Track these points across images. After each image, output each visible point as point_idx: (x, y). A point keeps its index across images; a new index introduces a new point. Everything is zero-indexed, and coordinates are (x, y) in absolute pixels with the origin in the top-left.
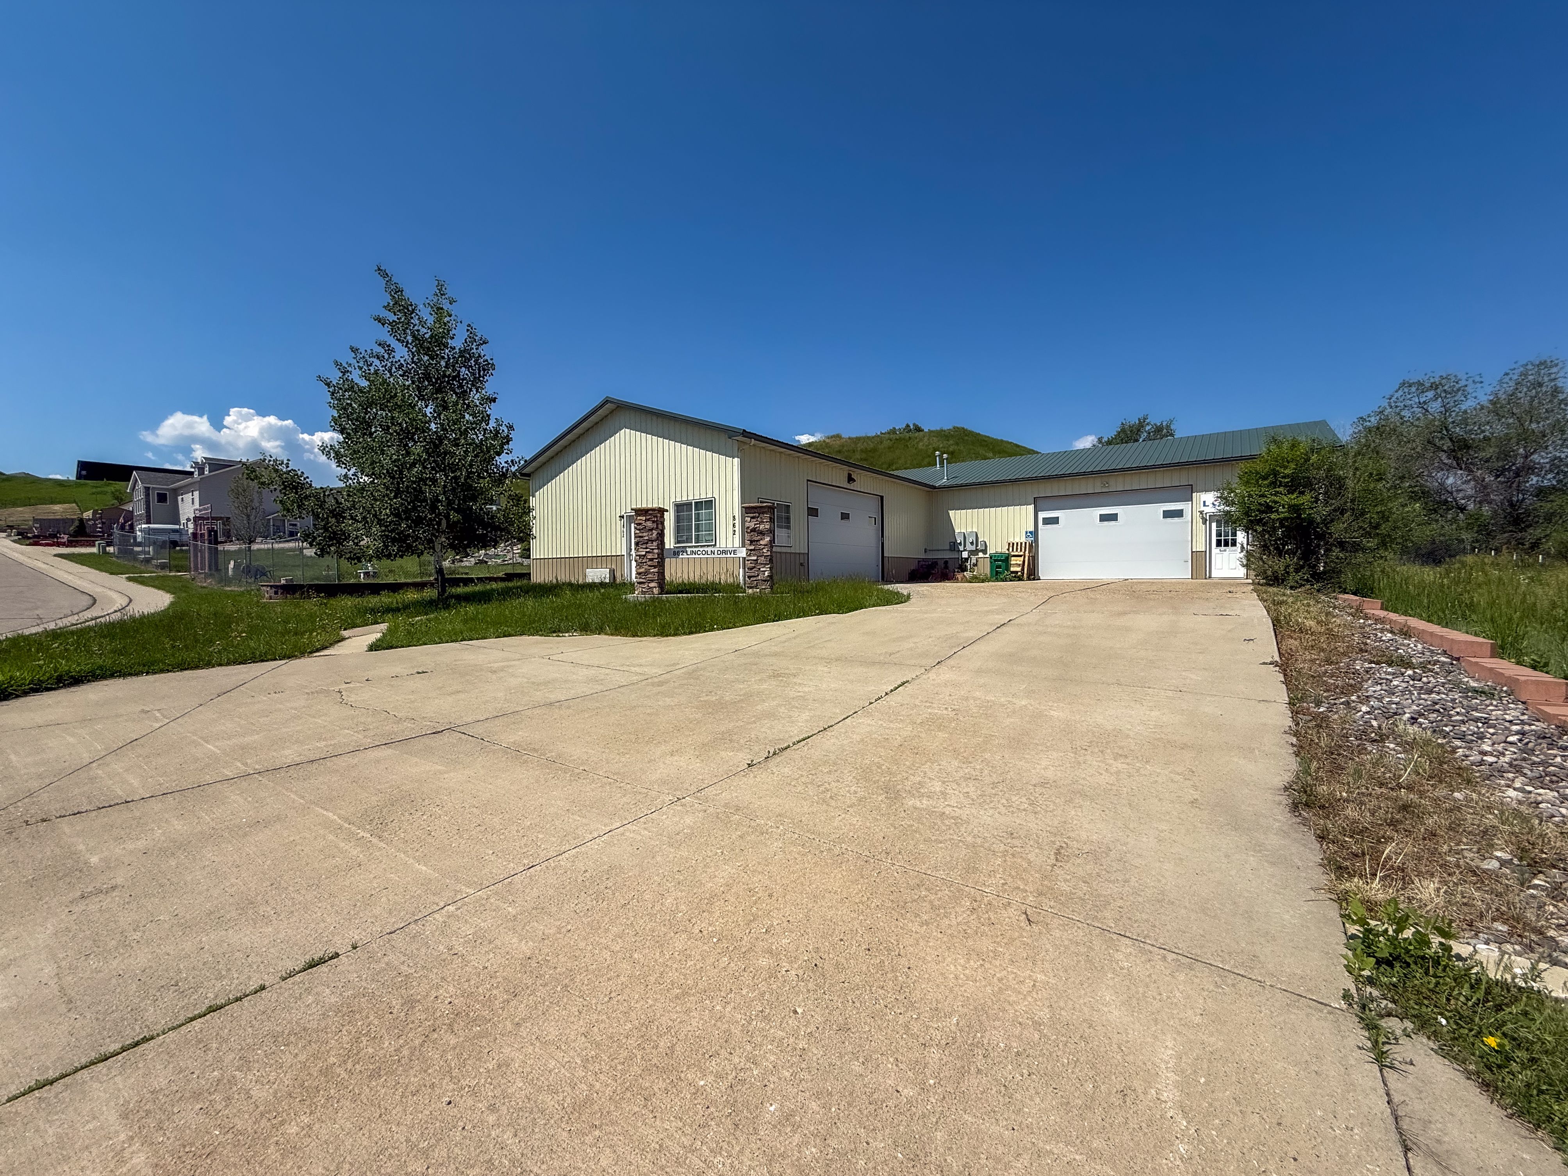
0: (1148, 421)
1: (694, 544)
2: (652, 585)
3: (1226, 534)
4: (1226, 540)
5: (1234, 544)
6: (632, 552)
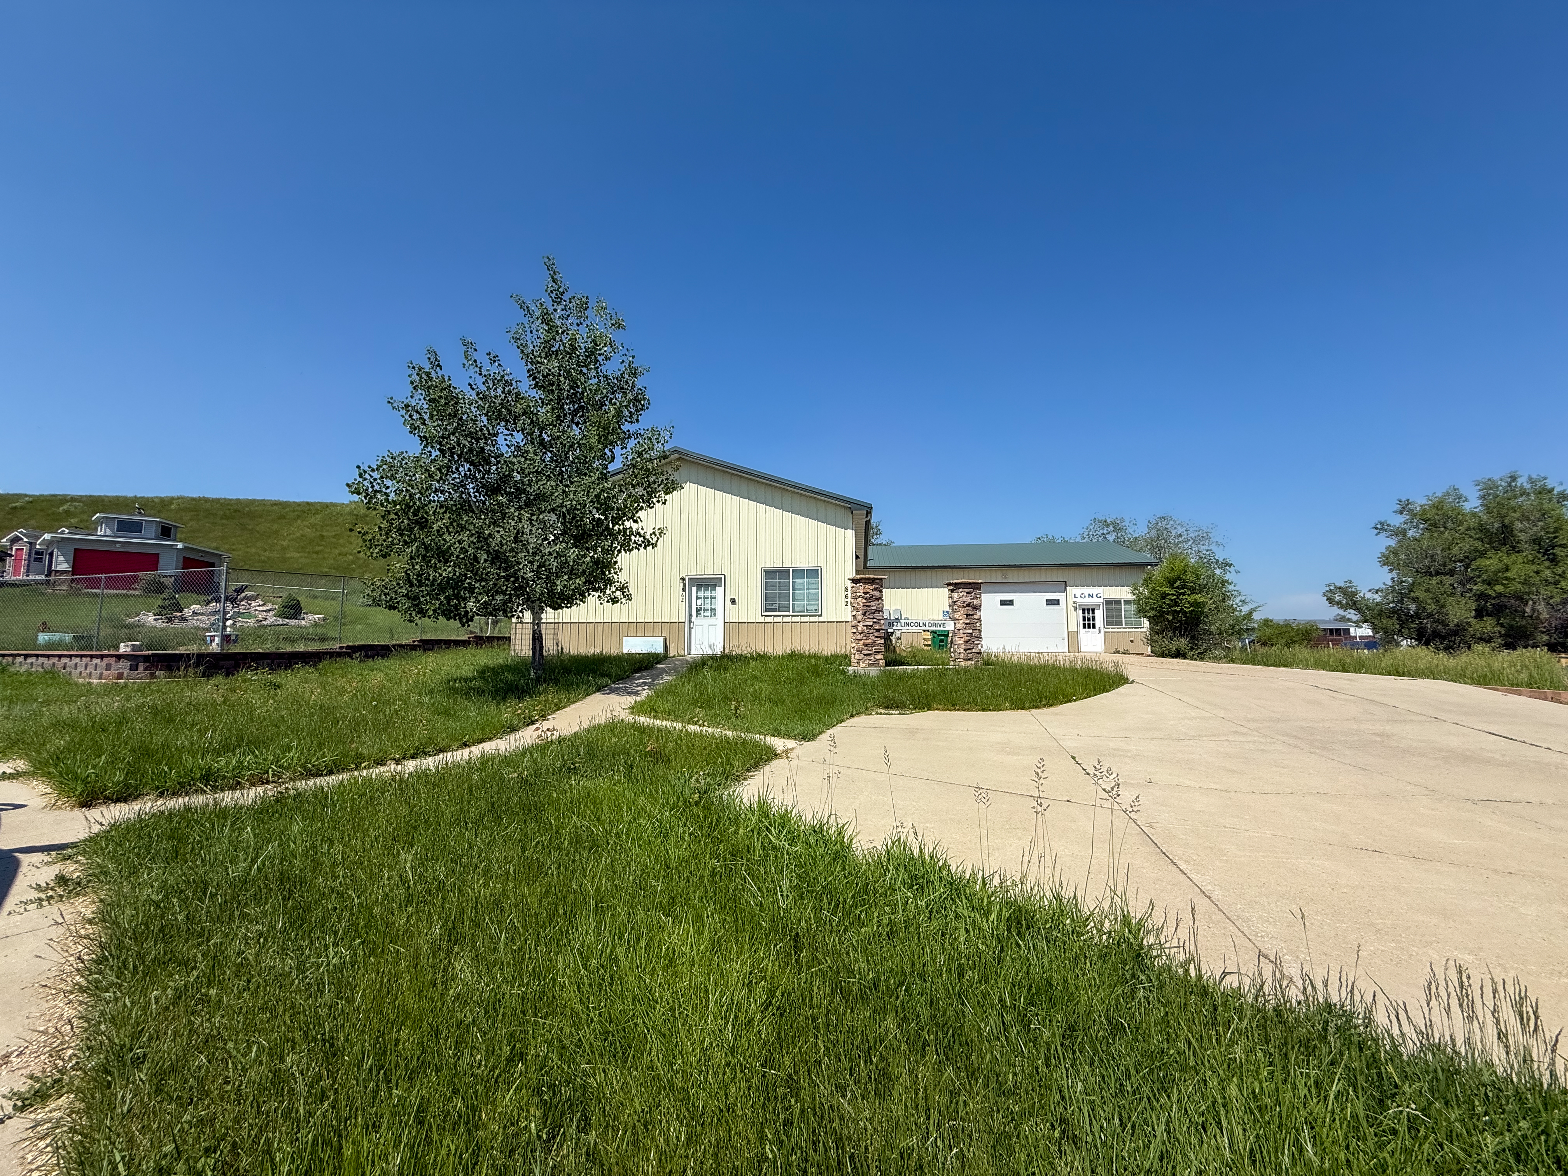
1: (791, 613)
2: (879, 657)
3: (1089, 620)
4: (1089, 624)
5: (1094, 627)
6: (693, 619)
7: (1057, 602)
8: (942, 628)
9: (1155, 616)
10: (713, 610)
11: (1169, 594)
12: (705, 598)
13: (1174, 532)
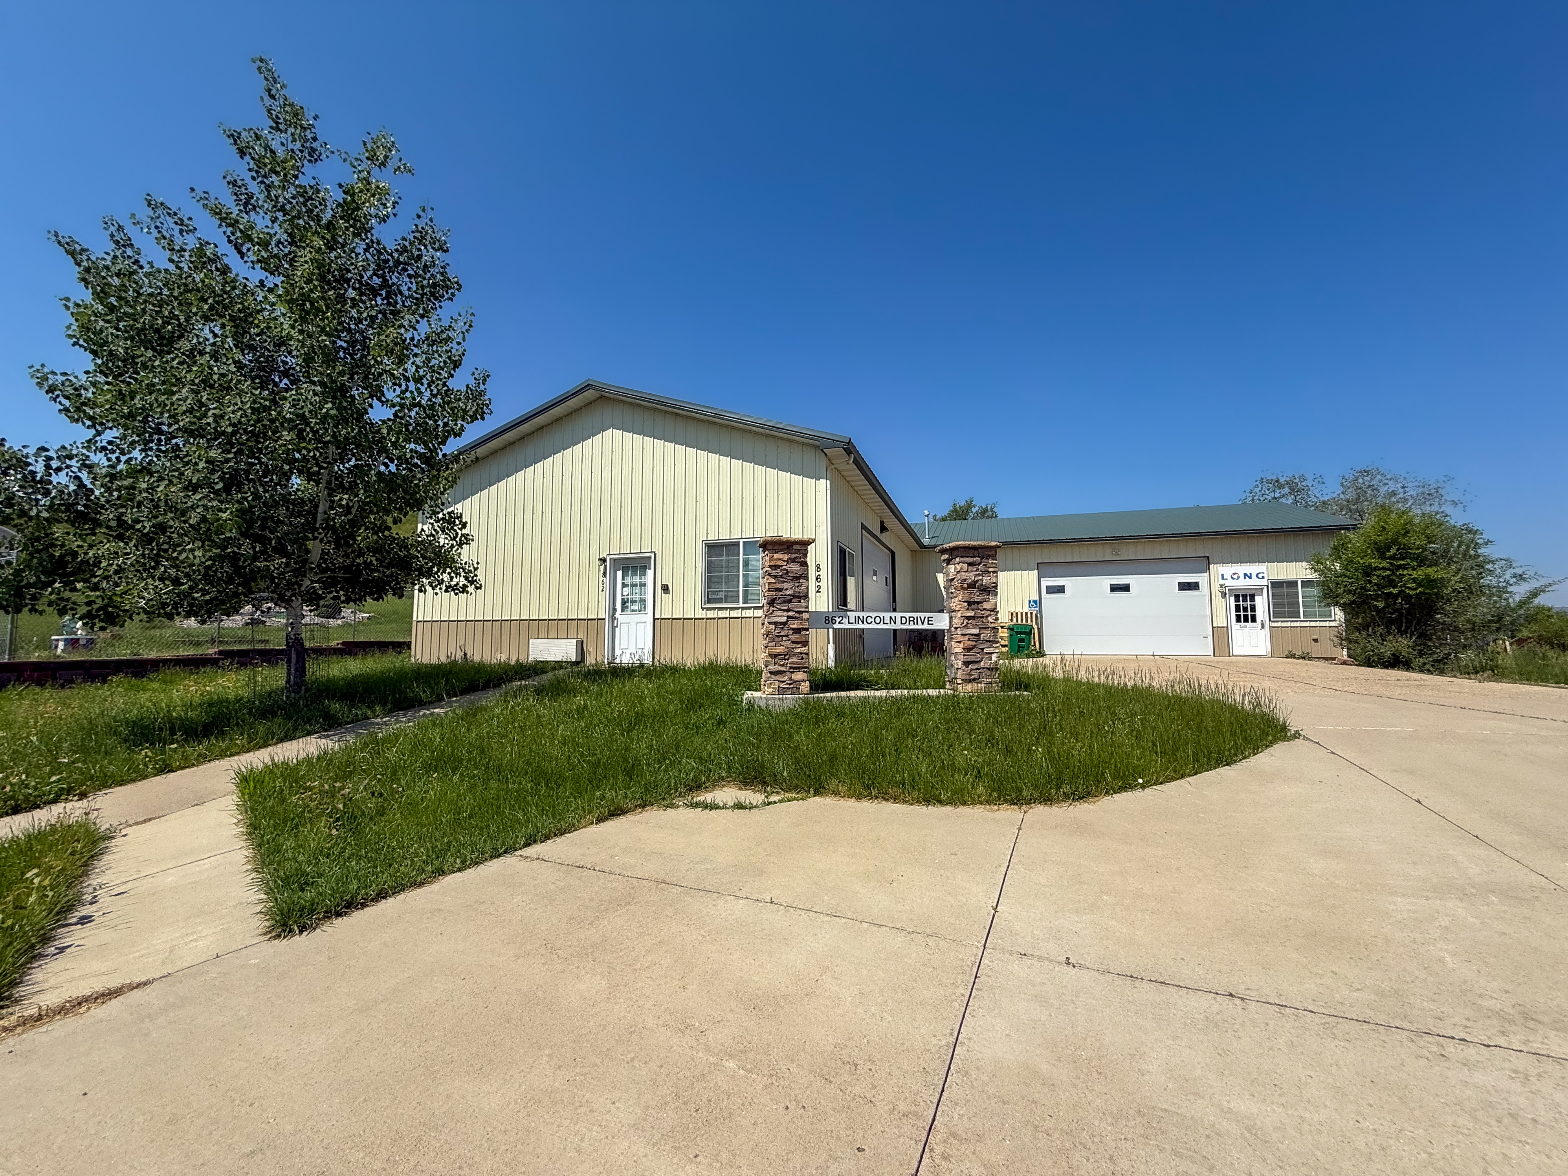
0: (973, 503)
1: (741, 605)
2: (798, 676)
3: (1245, 610)
4: (1246, 615)
5: (1254, 619)
6: (617, 615)
7: (1194, 586)
8: (926, 626)
9: (1353, 602)
10: (643, 601)
11: (1377, 569)
12: (633, 585)
13: (1383, 490)
